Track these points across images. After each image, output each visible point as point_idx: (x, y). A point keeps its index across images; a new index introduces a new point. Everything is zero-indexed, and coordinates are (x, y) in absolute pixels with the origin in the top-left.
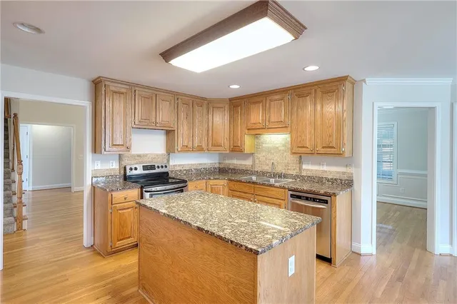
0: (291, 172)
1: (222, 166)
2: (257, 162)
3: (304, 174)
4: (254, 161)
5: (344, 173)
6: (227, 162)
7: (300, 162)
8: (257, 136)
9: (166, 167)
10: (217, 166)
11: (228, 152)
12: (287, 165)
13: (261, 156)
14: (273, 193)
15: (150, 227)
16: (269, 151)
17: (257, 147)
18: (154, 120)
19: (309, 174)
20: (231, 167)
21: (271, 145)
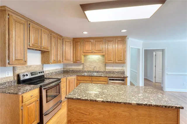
0: (101, 70)
1: (65, 70)
2: (85, 67)
3: (107, 70)
4: (83, 67)
5: (122, 69)
6: (68, 67)
7: (105, 66)
8: (85, 56)
9: (43, 72)
10: (62, 70)
11: (72, 63)
12: (100, 68)
13: (87, 64)
14: (101, 79)
15: (82, 111)
16: (91, 62)
17: (85, 60)
18: (40, 45)
19: (109, 70)
20: (71, 70)
21: (92, 60)
